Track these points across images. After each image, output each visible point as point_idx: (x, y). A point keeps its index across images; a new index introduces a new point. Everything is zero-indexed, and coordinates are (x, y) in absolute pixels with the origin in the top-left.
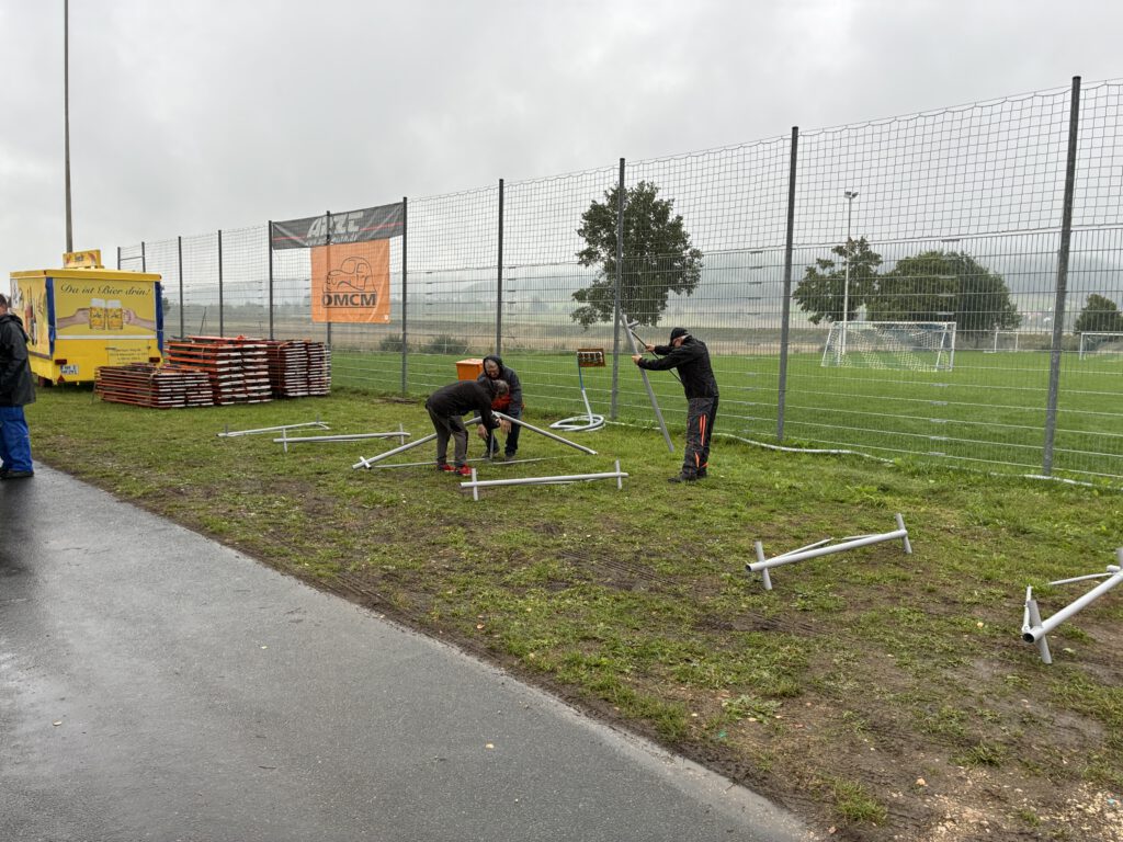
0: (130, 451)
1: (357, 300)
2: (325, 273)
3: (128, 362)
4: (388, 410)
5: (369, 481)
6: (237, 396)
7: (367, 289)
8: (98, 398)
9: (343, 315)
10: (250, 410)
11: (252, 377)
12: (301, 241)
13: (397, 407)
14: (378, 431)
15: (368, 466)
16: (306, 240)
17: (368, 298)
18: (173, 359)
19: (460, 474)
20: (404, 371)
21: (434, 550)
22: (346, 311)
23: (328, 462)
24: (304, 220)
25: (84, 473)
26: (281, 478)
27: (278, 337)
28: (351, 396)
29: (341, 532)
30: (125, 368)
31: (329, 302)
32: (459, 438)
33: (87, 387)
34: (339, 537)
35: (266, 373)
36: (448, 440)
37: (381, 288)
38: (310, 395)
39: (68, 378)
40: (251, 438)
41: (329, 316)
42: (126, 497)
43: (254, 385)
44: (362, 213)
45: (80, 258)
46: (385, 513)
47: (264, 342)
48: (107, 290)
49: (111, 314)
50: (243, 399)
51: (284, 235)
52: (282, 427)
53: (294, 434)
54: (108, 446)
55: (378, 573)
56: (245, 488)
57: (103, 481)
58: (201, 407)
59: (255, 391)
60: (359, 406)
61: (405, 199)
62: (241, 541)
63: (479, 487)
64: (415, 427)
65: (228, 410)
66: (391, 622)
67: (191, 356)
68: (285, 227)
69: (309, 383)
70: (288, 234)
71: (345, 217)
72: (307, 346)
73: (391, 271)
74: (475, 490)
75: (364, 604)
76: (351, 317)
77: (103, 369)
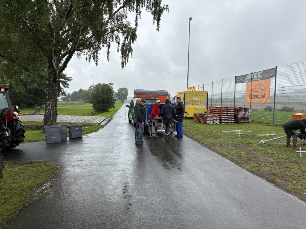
0: (201, 134)
1: (260, 96)
2: (250, 89)
3: (200, 112)
4: (268, 128)
5: (265, 147)
6: (226, 122)
7: (263, 93)
8: (194, 121)
9: (255, 100)
10: (229, 125)
11: (229, 117)
12: (244, 81)
13: (271, 127)
14: (266, 133)
15: (264, 143)
16: (245, 80)
17: (263, 96)
18: (211, 112)
19: (294, 148)
20: (274, 116)
21: (288, 169)
22: (256, 99)
23: (252, 141)
24: (245, 75)
25: (193, 138)
26: (239, 144)
27: (236, 107)
28: (257, 123)
29: (257, 160)
30: (200, 114)
31: (251, 97)
32: (294, 137)
33: (191, 118)
34: (257, 161)
35: (233, 116)
36: (290, 137)
37: (267, 93)
38: (245, 122)
39: (187, 116)
40: (230, 133)
41: (251, 101)
42: (202, 144)
43: (230, 119)
44: (262, 72)
45: (191, 88)
46: (270, 156)
47: (233, 108)
48: (197, 96)
49: (197, 101)
50: (227, 123)
51: (239, 80)
52: (238, 130)
53: (242, 133)
54: (197, 132)
55: (270, 173)
56: (230, 145)
57: (196, 140)
58: (216, 124)
59: (230, 121)
60: (259, 126)
61: (276, 66)
62: (231, 158)
63: (302, 153)
64: (278, 133)
65: (223, 125)
66: (276, 187)
67: (215, 111)
68: (240, 78)
69: (245, 119)
70: (240, 79)
71: (257, 73)
72: (244, 109)
73: (271, 88)
74: (301, 154)
75: (267, 180)
76: (257, 101)
77: (195, 114)
